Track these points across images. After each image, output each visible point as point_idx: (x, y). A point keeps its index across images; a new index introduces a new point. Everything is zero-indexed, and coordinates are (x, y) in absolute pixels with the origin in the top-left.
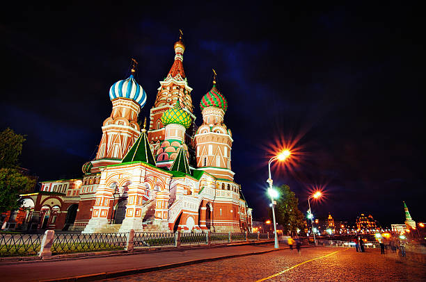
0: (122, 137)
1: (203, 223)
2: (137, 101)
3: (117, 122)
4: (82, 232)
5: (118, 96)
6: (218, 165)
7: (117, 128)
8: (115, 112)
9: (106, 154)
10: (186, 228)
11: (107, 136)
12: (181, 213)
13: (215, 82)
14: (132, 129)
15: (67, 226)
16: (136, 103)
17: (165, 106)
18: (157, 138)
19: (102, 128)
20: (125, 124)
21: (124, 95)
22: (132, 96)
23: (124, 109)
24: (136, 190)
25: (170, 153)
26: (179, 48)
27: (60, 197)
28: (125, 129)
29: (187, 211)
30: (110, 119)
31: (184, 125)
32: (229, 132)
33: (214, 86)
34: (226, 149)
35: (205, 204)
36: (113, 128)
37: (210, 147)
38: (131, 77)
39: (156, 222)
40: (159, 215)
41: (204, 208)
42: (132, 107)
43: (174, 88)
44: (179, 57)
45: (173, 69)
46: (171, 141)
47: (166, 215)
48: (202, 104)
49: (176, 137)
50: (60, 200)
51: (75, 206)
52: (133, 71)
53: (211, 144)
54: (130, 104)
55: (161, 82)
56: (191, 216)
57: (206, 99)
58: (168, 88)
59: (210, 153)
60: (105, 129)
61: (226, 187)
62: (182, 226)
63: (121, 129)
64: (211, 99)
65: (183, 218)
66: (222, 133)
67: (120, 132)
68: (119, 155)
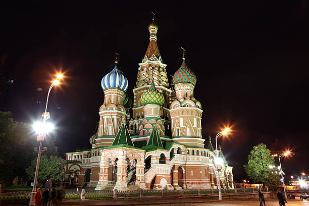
0: (113, 119)
1: (176, 183)
2: (121, 88)
3: (109, 108)
4: (95, 189)
5: (107, 87)
6: (189, 134)
7: (109, 113)
8: (106, 100)
9: (104, 133)
10: (160, 187)
11: (103, 119)
12: (156, 177)
13: (184, 59)
14: (120, 112)
15: (86, 184)
16: (120, 90)
17: (144, 86)
18: (140, 114)
19: (100, 113)
20: (114, 109)
21: (111, 85)
22: (117, 86)
23: (113, 97)
24: (121, 164)
25: (148, 129)
26: (153, 29)
27: (79, 164)
28: (114, 113)
29: (160, 174)
30: (103, 106)
31: (158, 104)
32: (198, 104)
33: (184, 62)
34: (195, 120)
35: (176, 168)
36: (106, 113)
37: (182, 120)
38: (115, 69)
39: (137, 183)
40: (139, 179)
41: (176, 171)
42: (117, 94)
43: (151, 68)
44: (153, 38)
45: (149, 51)
46: (148, 119)
47: (143, 178)
48: (174, 81)
49: (152, 115)
50: (80, 166)
51: (89, 170)
52: (116, 62)
53: (182, 117)
54: (116, 92)
55: (140, 64)
56: (164, 177)
57: (176, 77)
58: (145, 69)
59: (182, 125)
60: (102, 114)
61: (195, 153)
62: (157, 185)
63: (112, 113)
64: (180, 76)
65: (157, 180)
66: (191, 106)
67: (112, 115)
68: (112, 133)
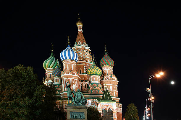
3: (72, 73)
7: (73, 76)
22: (74, 59)
26: (79, 25)
34: (117, 88)
37: (111, 87)
42: (75, 64)
59: (111, 90)
61: (120, 106)
66: (115, 80)
67: (75, 78)
68: (77, 90)
